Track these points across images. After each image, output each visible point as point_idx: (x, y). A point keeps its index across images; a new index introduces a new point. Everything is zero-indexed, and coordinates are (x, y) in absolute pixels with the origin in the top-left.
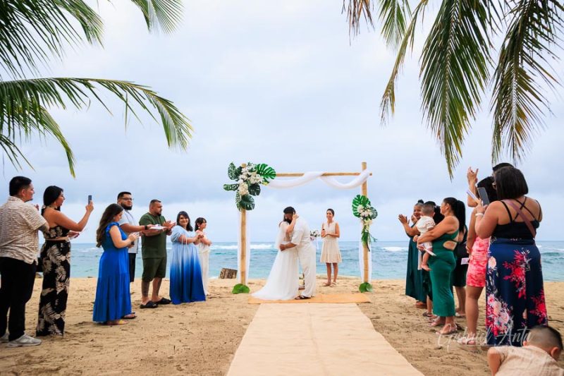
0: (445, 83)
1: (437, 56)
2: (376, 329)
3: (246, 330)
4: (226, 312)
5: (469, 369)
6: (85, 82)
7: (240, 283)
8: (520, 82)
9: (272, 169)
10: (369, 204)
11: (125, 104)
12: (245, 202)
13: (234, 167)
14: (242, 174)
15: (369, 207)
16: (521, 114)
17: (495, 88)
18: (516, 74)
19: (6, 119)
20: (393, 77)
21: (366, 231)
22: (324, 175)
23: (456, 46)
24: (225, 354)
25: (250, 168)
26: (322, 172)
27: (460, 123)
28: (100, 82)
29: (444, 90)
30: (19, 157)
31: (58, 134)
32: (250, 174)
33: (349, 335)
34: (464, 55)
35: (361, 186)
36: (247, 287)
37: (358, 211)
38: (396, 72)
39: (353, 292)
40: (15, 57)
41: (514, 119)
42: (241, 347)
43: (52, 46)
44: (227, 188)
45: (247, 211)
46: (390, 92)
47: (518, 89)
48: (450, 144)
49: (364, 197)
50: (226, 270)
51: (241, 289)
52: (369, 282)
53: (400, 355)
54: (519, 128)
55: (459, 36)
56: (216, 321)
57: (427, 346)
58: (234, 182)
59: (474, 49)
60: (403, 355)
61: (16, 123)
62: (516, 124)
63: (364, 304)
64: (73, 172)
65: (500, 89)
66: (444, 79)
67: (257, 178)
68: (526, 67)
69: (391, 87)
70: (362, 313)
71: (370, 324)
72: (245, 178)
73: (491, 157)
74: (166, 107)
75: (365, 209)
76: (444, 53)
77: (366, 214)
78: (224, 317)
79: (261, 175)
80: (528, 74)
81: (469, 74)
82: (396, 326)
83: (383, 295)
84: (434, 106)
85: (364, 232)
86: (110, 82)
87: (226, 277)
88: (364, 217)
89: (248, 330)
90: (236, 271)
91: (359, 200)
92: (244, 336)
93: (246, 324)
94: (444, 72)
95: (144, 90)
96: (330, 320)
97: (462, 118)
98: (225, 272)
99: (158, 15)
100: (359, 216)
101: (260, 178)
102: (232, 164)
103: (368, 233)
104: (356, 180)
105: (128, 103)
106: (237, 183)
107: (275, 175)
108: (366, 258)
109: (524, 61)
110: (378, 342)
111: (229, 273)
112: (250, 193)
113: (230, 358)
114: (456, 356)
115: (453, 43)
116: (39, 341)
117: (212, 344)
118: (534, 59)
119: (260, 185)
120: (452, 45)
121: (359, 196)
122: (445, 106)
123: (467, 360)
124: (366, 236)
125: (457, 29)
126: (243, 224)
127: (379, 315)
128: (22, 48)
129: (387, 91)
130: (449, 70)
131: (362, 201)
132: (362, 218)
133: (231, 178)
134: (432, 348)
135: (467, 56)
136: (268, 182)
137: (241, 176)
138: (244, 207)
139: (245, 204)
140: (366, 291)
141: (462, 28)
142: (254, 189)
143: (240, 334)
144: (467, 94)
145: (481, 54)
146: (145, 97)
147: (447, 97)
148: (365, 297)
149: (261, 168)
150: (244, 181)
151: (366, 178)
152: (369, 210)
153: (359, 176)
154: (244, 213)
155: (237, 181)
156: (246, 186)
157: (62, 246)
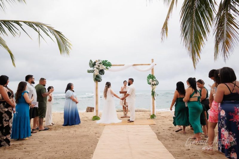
0: (192, 23)
1: (189, 10)
2: (158, 139)
4: (89, 131)
6: (17, 22)
7: (95, 115)
8: (229, 20)
9: (110, 63)
10: (155, 78)
11: (38, 34)
12: (97, 78)
13: (92, 62)
14: (96, 65)
15: (155, 80)
16: (228, 36)
17: (216, 24)
18: (227, 16)
20: (167, 20)
21: (153, 91)
22: (134, 65)
23: (198, 5)
24: (89, 154)
25: (99, 62)
27: (199, 43)
28: (25, 22)
29: (192, 27)
31: (6, 47)
32: (99, 65)
33: (146, 142)
34: (202, 9)
35: (151, 71)
36: (99, 117)
37: (150, 82)
38: (169, 17)
39: (148, 119)
41: (225, 39)
42: (96, 150)
44: (89, 72)
45: (98, 82)
46: (165, 27)
47: (227, 24)
48: (195, 53)
49: (152, 75)
50: (89, 107)
51: (96, 118)
52: (155, 114)
53: (170, 153)
54: (227, 42)
56: (84, 136)
57: (182, 148)
58: (92, 69)
59: (207, 6)
60: (171, 154)
62: (226, 41)
63: (153, 125)
64: (14, 64)
65: (219, 24)
66: (192, 22)
67: (103, 67)
69: (166, 24)
70: (152, 131)
71: (156, 137)
72: (97, 67)
73: (214, 57)
74: (59, 35)
75: (153, 81)
76: (192, 9)
77: (153, 83)
79: (105, 65)
80: (233, 16)
81: (204, 18)
82: (168, 137)
83: (161, 120)
84: (187, 35)
86: (30, 22)
87: (89, 111)
89: (99, 140)
90: (93, 108)
91: (150, 76)
92: (98, 144)
93: (98, 137)
94: (192, 18)
95: (47, 27)
96: (137, 135)
97: (200, 40)
98: (88, 108)
100: (150, 84)
101: (104, 67)
102: (91, 60)
103: (154, 92)
104: (149, 67)
105: (40, 33)
107: (111, 65)
108: (153, 103)
109: (231, 9)
110: (159, 147)
111: (90, 109)
112: (100, 74)
113: (91, 156)
114: (196, 154)
115: (197, 3)
117: (82, 149)
118: (236, 8)
119: (104, 70)
120: (196, 5)
121: (150, 75)
122: (192, 35)
123: (202, 156)
124: (153, 93)
126: (97, 88)
127: (160, 131)
129: (164, 26)
130: (194, 17)
131: (151, 77)
132: (151, 85)
133: (91, 67)
134: (185, 149)
135: (204, 10)
136: (108, 69)
137: (95, 66)
138: (97, 81)
139: (97, 79)
140: (154, 118)
142: (102, 72)
143: (96, 143)
145: (210, 8)
146: (48, 30)
147: (193, 30)
148: (153, 121)
149: (105, 62)
150: (97, 68)
151: (153, 66)
152: (155, 81)
153: (150, 65)
154: (97, 83)
155: (93, 68)
156: (98, 71)
157: (5, 104)
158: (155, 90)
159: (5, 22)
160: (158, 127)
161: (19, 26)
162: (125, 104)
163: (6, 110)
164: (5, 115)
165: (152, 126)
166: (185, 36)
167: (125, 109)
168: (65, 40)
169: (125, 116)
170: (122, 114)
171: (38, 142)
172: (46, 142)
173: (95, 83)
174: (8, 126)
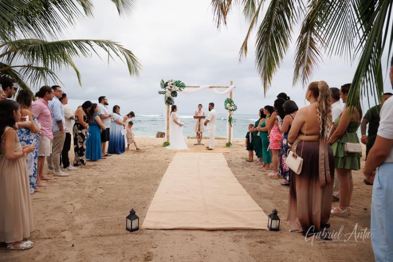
0: (267, 49)
1: (264, 36)
2: (228, 166)
3: (168, 165)
4: (159, 156)
5: (262, 184)
6: (87, 42)
7: (166, 141)
8: (310, 44)
9: (183, 84)
10: (233, 103)
11: (108, 53)
12: (169, 101)
13: (164, 82)
16: (309, 61)
19: (50, 60)
20: (247, 37)
22: (211, 87)
24: (159, 176)
25: (172, 83)
26: (210, 86)
28: (95, 41)
29: (266, 52)
30: (58, 81)
31: (73, 65)
32: (172, 86)
33: (216, 169)
35: (229, 94)
37: (227, 107)
39: (223, 147)
40: (52, 28)
41: (306, 64)
42: (166, 173)
43: (69, 21)
44: (160, 93)
49: (230, 99)
50: (159, 132)
51: (167, 144)
52: (231, 142)
53: (236, 179)
54: (307, 68)
55: (276, 25)
56: (154, 161)
57: (249, 174)
58: (163, 90)
59: (282, 33)
61: (55, 62)
62: (306, 66)
64: (80, 84)
66: (267, 47)
68: (313, 37)
69: (245, 44)
70: (224, 159)
71: (227, 164)
72: (169, 88)
74: (129, 54)
75: (231, 106)
76: (268, 34)
77: (231, 108)
78: (158, 159)
79: (178, 86)
80: (315, 41)
82: (238, 165)
85: (229, 117)
86: (100, 41)
87: (159, 136)
88: (230, 110)
90: (164, 134)
91: (228, 101)
92: (168, 168)
93: (169, 163)
94: (267, 43)
95: (116, 44)
96: (208, 162)
98: (159, 134)
99: (124, 7)
100: (228, 109)
101: (177, 88)
102: (162, 80)
103: (231, 118)
104: (227, 90)
107: (185, 87)
108: (230, 130)
110: (228, 172)
111: (161, 135)
112: (172, 96)
113: (161, 178)
115: (273, 29)
116: (76, 168)
117: (153, 172)
119: (177, 92)
121: (228, 99)
124: (230, 120)
125: (275, 21)
126: (168, 112)
127: (232, 159)
128: (55, 23)
129: (243, 46)
130: (270, 42)
131: (229, 101)
133: (162, 88)
135: (279, 35)
136: (181, 90)
137: (167, 87)
138: (168, 103)
140: (229, 146)
141: (278, 21)
142: (174, 94)
143: (165, 168)
144: (277, 54)
146: (118, 49)
147: (268, 56)
148: (228, 150)
149: (177, 83)
150: (169, 90)
151: (232, 90)
152: (233, 106)
153: (229, 89)
155: (165, 89)
156: (170, 92)
157: (79, 126)
158: (233, 117)
159: (76, 42)
160: (232, 156)
161: (89, 45)
162: (199, 130)
163: (80, 132)
164: (78, 137)
165: (226, 154)
166: (260, 62)
167: (199, 136)
168: (135, 59)
169: (199, 144)
170: (196, 141)
171: (109, 164)
172: (118, 164)
173: (167, 106)
174: (82, 147)
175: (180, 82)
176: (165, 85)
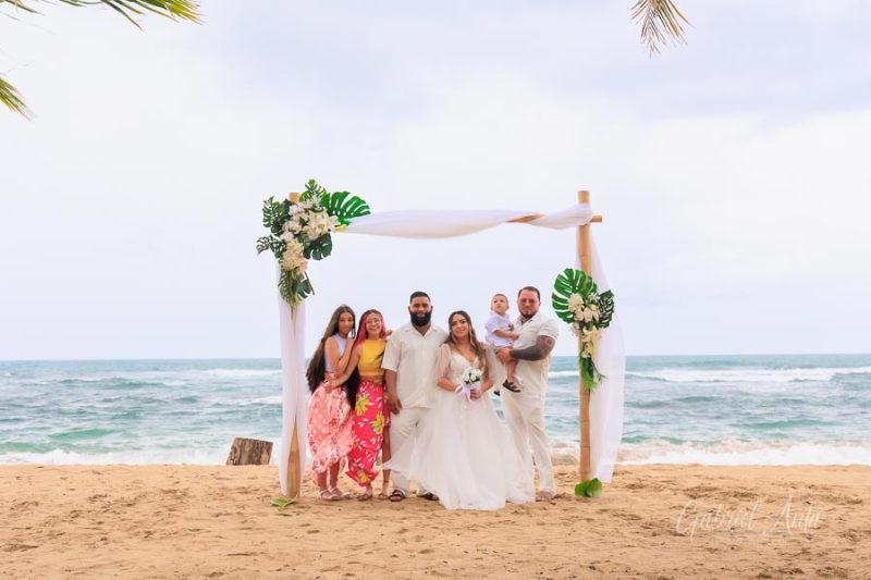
10: (594, 291)
14: (289, 217)
15: (595, 297)
21: (585, 356)
25: (309, 204)
32: (305, 217)
37: (570, 309)
49: (582, 275)
50: (244, 440)
67: (324, 222)
72: (297, 227)
75: (585, 304)
77: (587, 315)
85: (581, 358)
87: (245, 459)
88: (583, 324)
90: (269, 446)
91: (573, 282)
98: (242, 447)
100: (569, 321)
103: (590, 359)
106: (279, 239)
107: (367, 214)
108: (585, 421)
111: (252, 451)
121: (569, 272)
124: (588, 368)
131: (576, 283)
132: (577, 326)
137: (289, 225)
139: (294, 286)
140: (587, 495)
142: (319, 247)
149: (334, 203)
150: (296, 236)
152: (593, 307)
154: (292, 308)
155: (278, 235)
156: (299, 247)
175: (341, 196)
176: (278, 216)
